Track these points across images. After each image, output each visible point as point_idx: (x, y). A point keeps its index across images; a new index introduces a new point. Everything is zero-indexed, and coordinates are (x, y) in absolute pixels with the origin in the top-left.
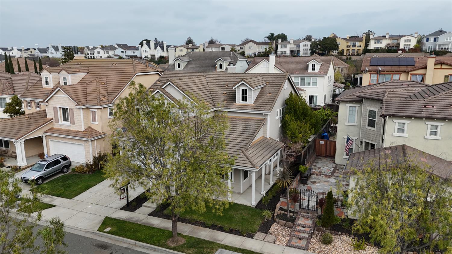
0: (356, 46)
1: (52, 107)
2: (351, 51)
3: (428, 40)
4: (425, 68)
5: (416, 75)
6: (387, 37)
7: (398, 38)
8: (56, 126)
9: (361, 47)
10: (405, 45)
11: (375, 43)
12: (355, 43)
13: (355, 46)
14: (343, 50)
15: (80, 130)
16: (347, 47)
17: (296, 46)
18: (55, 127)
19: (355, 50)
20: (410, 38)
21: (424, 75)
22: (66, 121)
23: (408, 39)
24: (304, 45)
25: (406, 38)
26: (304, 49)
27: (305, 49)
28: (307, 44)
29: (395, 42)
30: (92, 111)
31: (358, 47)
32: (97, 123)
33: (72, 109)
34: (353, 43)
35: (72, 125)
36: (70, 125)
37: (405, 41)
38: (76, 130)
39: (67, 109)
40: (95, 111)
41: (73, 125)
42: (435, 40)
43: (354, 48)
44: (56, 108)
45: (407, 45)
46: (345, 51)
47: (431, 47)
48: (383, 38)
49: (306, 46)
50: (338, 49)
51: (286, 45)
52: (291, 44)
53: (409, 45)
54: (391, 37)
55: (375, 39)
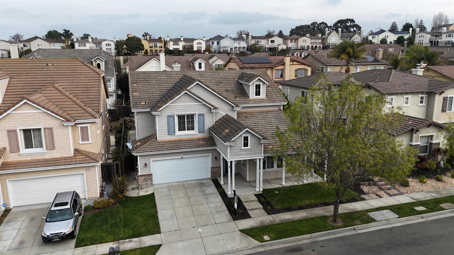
0: (158, 47)
1: (6, 131)
2: (154, 51)
3: (213, 44)
4: (284, 64)
5: (278, 70)
6: (182, 39)
7: (190, 41)
8: (12, 158)
9: (162, 47)
10: (198, 47)
11: (174, 44)
12: (156, 44)
13: (156, 47)
14: (147, 50)
15: (66, 156)
16: (150, 47)
17: (95, 45)
18: (9, 160)
19: (157, 50)
20: (201, 41)
21: (283, 70)
22: (33, 148)
23: (199, 42)
24: (106, 44)
25: (197, 41)
26: (107, 49)
27: (109, 49)
28: (109, 43)
29: (188, 44)
30: (81, 128)
31: (159, 47)
32: (90, 141)
33: (51, 129)
34: (154, 44)
35: (49, 151)
36: (45, 151)
37: (198, 43)
38: (59, 156)
39: (39, 130)
40: (87, 127)
41: (52, 151)
42: (218, 44)
43: (156, 49)
44: (15, 131)
45: (199, 47)
46: (149, 51)
47: (216, 49)
48: (179, 40)
49: (108, 45)
50: (143, 49)
51: (85, 44)
52: (90, 42)
53: (201, 47)
54: (186, 40)
55: (173, 41)
